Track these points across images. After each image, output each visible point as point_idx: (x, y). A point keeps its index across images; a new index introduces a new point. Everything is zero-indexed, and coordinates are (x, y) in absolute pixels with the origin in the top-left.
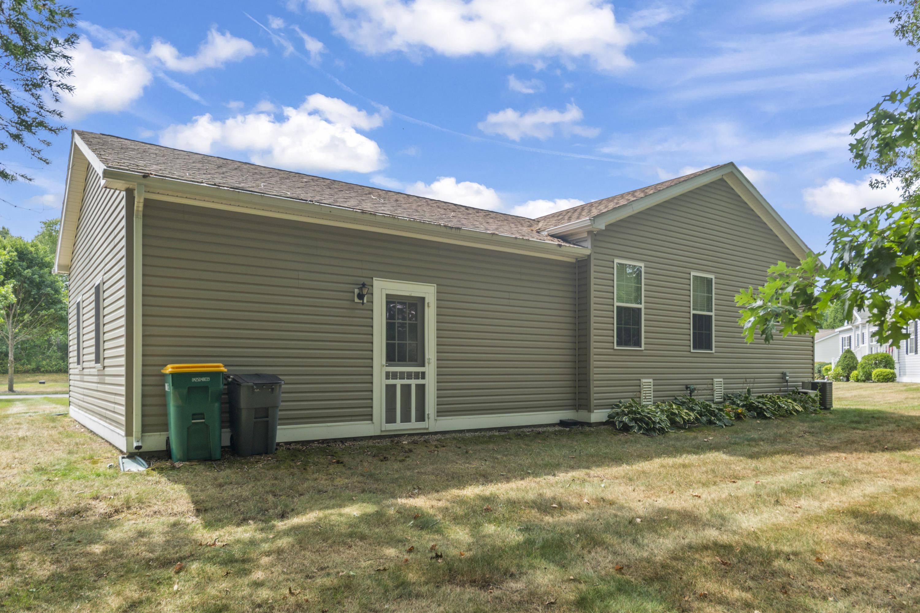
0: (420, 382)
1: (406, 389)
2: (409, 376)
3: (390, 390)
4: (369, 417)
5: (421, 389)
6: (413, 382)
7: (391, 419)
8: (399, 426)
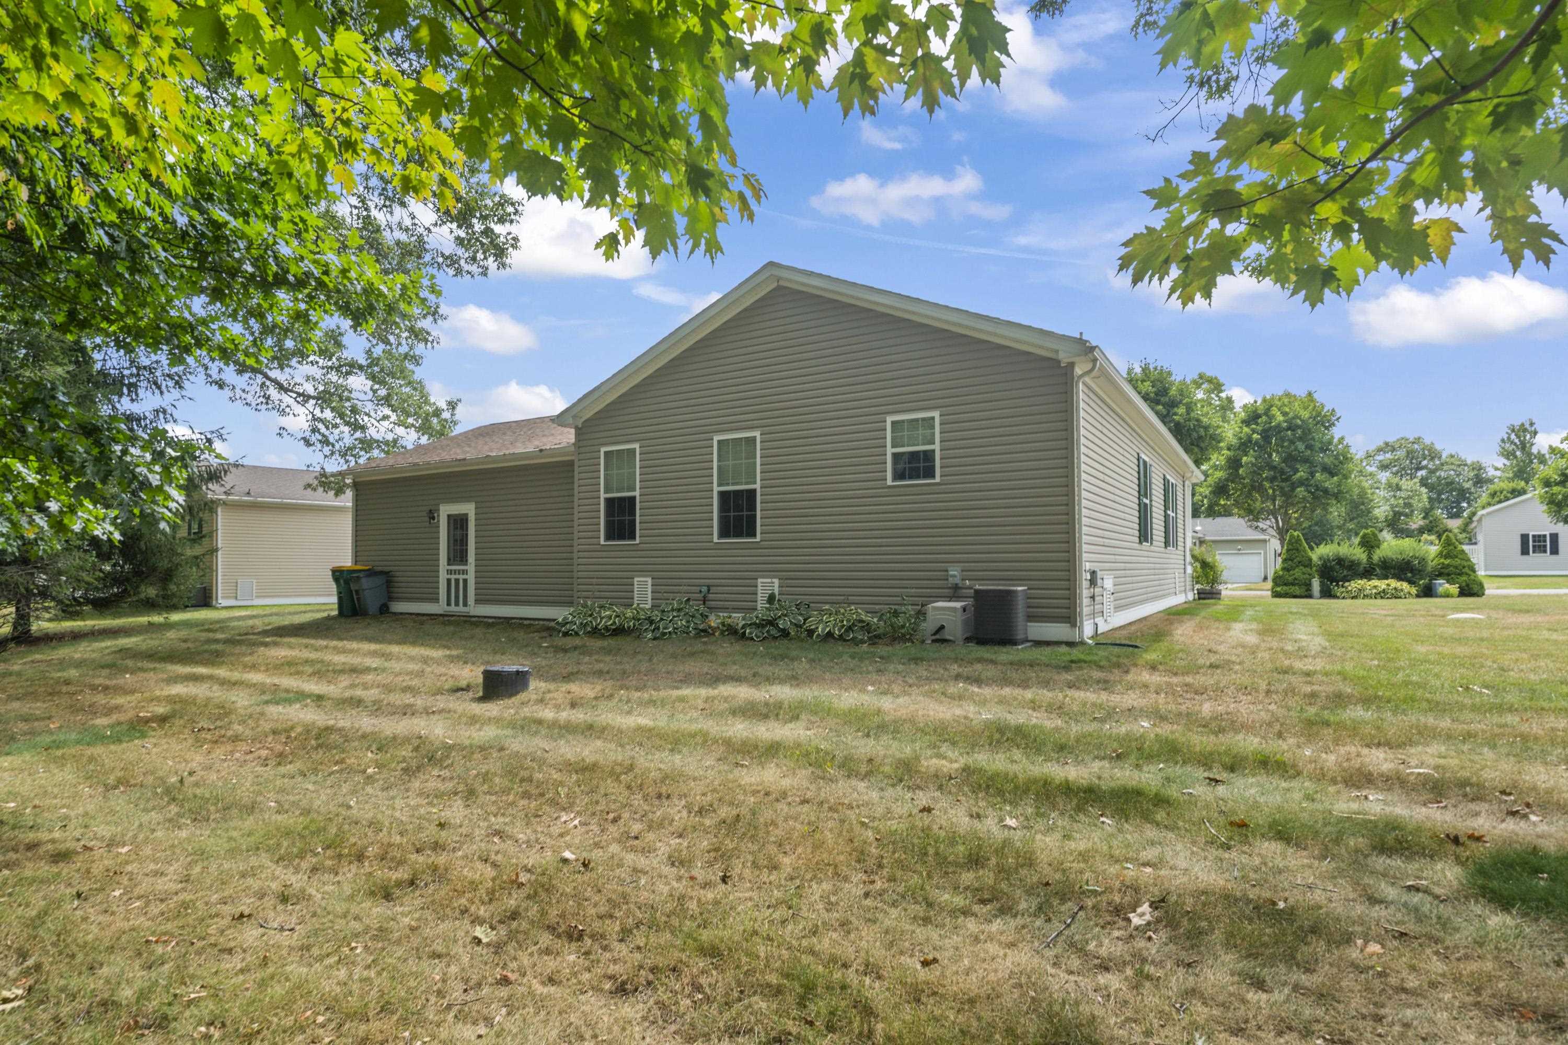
0: (465, 577)
1: (457, 581)
2: (459, 572)
3: (449, 581)
4: (437, 600)
5: (465, 581)
6: (461, 577)
7: (449, 604)
8: (453, 608)
